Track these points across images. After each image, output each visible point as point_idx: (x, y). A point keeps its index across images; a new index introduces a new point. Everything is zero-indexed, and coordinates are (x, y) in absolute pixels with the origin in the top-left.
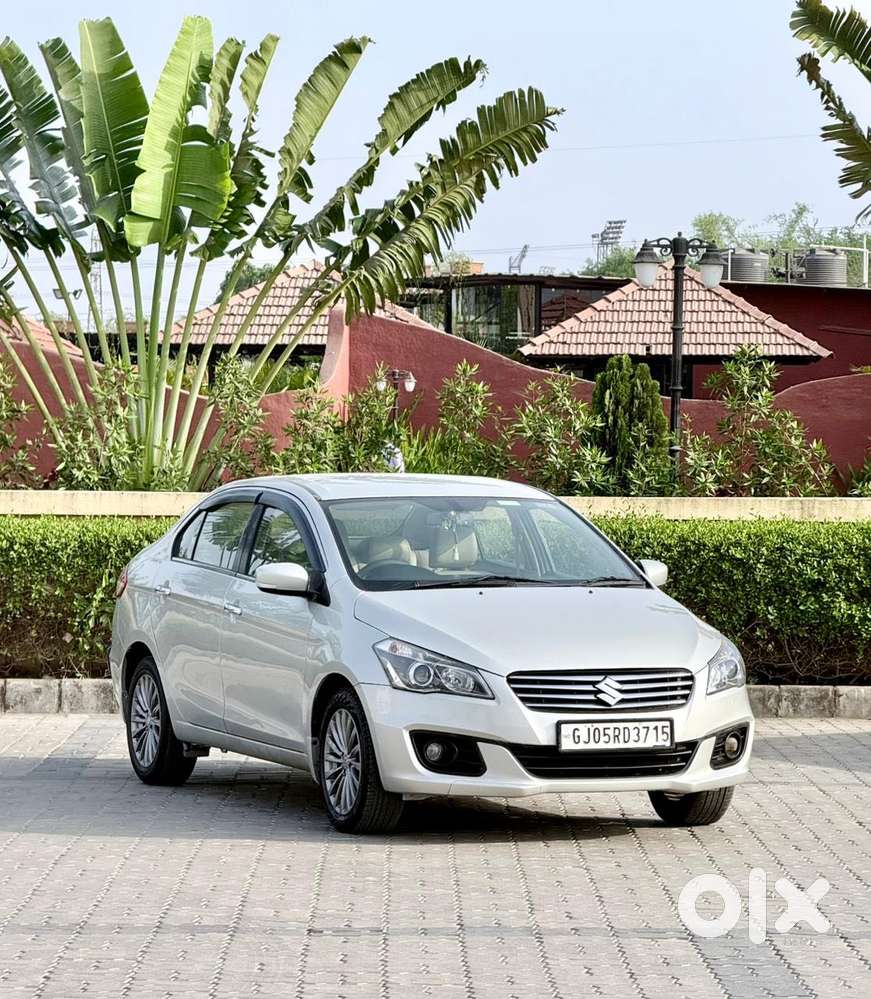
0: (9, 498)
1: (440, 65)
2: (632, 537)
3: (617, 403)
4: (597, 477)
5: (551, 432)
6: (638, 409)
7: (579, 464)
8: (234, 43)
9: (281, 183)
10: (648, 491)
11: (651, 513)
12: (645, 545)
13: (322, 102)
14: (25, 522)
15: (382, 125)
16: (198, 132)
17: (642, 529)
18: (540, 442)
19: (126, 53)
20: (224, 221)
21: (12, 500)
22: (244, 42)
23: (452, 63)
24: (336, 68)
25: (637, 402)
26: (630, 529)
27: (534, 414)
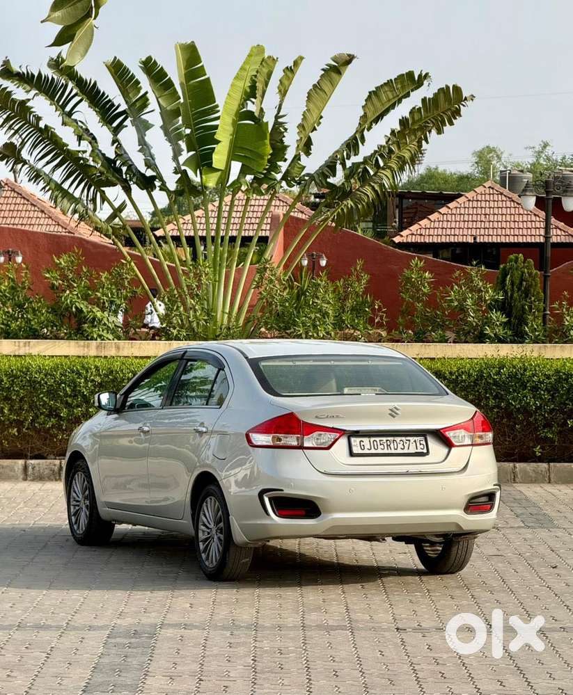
0: (130, 346)
1: (403, 75)
2: (525, 370)
3: (512, 284)
4: (500, 331)
5: (469, 302)
6: (525, 288)
7: (489, 322)
8: (271, 59)
9: (298, 146)
10: (536, 341)
11: (535, 354)
12: (534, 375)
13: (324, 96)
14: (142, 362)
15: (364, 110)
16: (250, 115)
17: (532, 365)
18: (463, 309)
19: (203, 66)
20: (265, 172)
21: (132, 347)
22: (277, 58)
23: (410, 74)
24: (334, 75)
25: (524, 283)
26: (524, 365)
27: (459, 291)
